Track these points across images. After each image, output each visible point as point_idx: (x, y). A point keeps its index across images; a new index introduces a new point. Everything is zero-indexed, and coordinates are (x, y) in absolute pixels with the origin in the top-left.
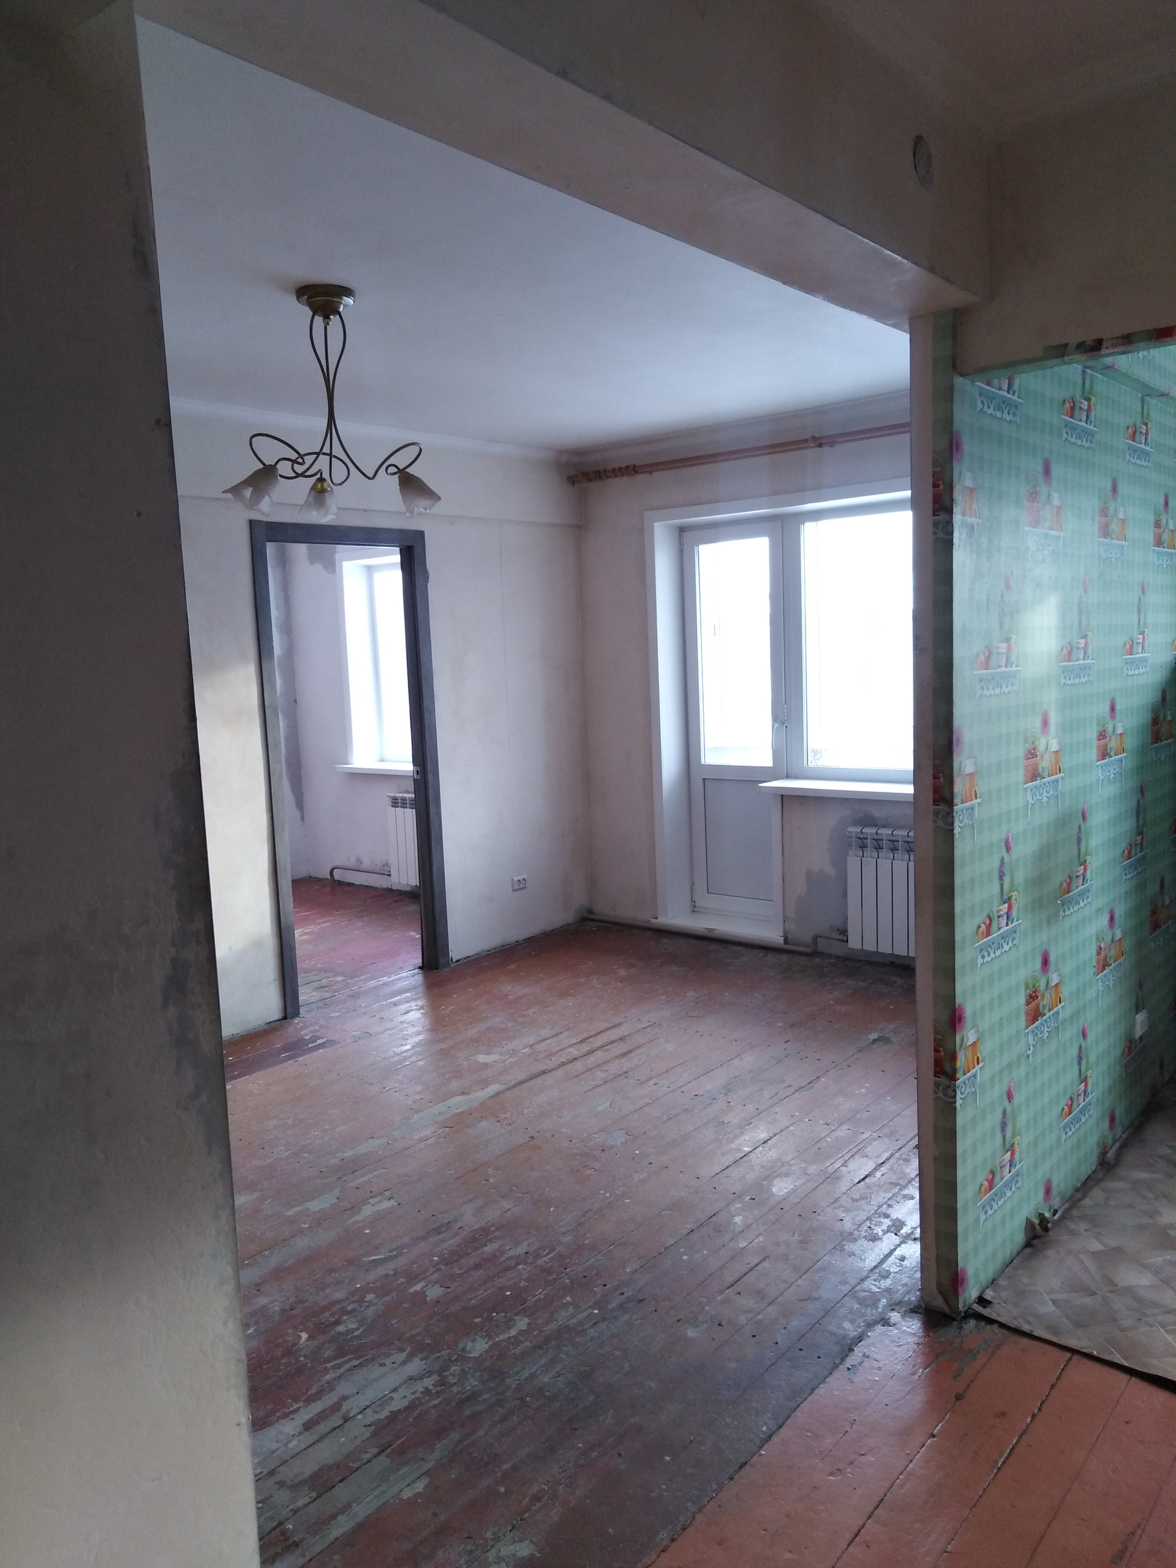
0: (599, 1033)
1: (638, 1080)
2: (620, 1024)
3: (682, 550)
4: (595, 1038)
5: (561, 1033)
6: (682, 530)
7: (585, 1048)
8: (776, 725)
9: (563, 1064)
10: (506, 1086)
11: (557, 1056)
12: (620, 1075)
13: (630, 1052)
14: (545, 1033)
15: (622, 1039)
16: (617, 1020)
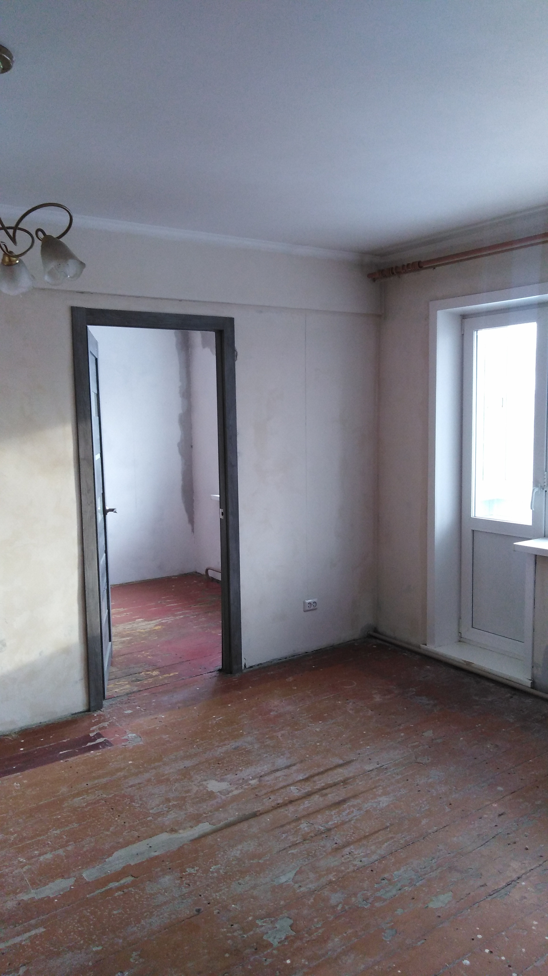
0: (327, 771)
1: (336, 843)
2: (352, 761)
3: (463, 335)
4: (321, 776)
5: (294, 765)
6: (464, 317)
7: (307, 788)
8: (536, 490)
9: (279, 806)
10: (214, 827)
11: (277, 794)
12: (322, 833)
13: (344, 801)
14: (281, 762)
15: (345, 782)
16: (352, 757)
